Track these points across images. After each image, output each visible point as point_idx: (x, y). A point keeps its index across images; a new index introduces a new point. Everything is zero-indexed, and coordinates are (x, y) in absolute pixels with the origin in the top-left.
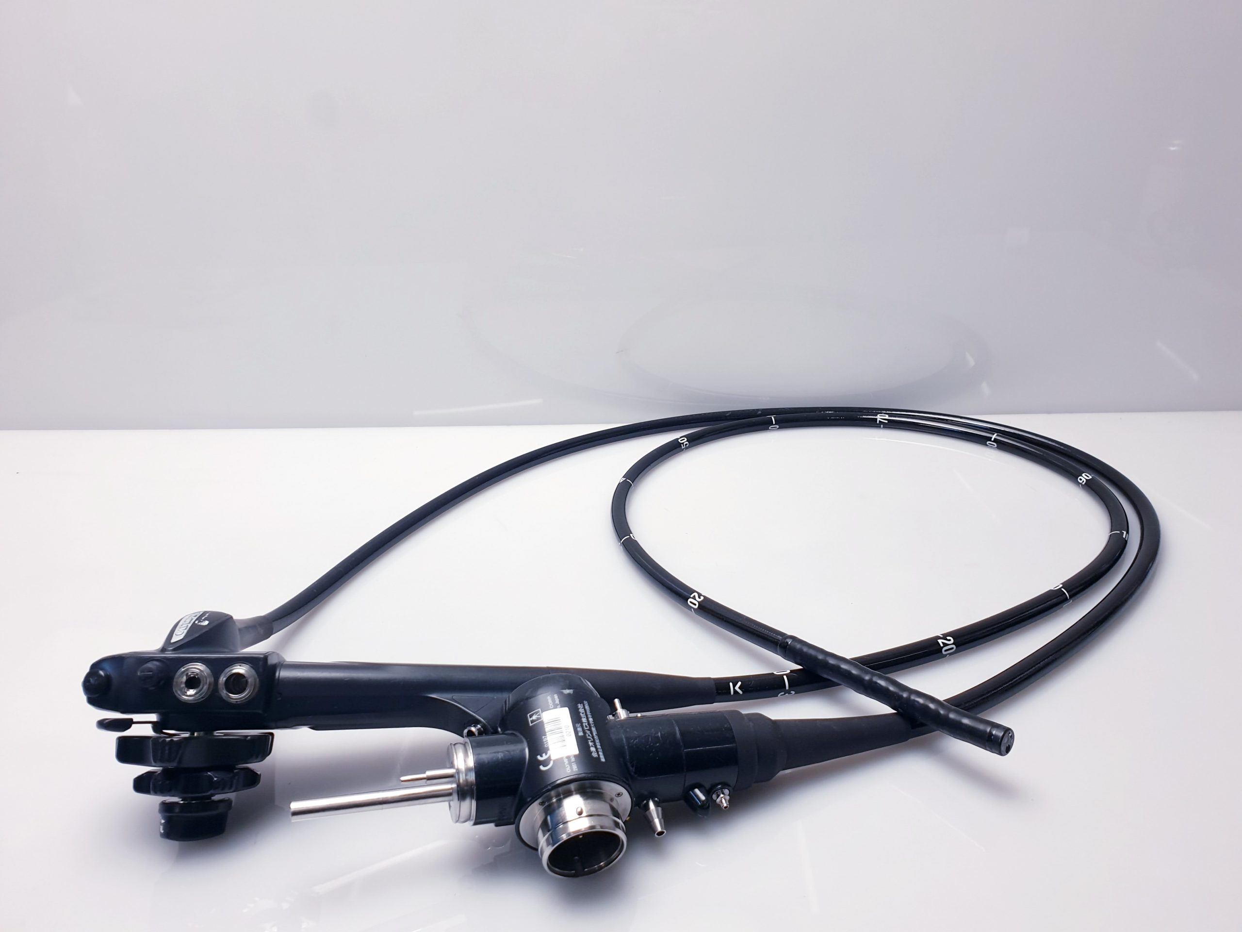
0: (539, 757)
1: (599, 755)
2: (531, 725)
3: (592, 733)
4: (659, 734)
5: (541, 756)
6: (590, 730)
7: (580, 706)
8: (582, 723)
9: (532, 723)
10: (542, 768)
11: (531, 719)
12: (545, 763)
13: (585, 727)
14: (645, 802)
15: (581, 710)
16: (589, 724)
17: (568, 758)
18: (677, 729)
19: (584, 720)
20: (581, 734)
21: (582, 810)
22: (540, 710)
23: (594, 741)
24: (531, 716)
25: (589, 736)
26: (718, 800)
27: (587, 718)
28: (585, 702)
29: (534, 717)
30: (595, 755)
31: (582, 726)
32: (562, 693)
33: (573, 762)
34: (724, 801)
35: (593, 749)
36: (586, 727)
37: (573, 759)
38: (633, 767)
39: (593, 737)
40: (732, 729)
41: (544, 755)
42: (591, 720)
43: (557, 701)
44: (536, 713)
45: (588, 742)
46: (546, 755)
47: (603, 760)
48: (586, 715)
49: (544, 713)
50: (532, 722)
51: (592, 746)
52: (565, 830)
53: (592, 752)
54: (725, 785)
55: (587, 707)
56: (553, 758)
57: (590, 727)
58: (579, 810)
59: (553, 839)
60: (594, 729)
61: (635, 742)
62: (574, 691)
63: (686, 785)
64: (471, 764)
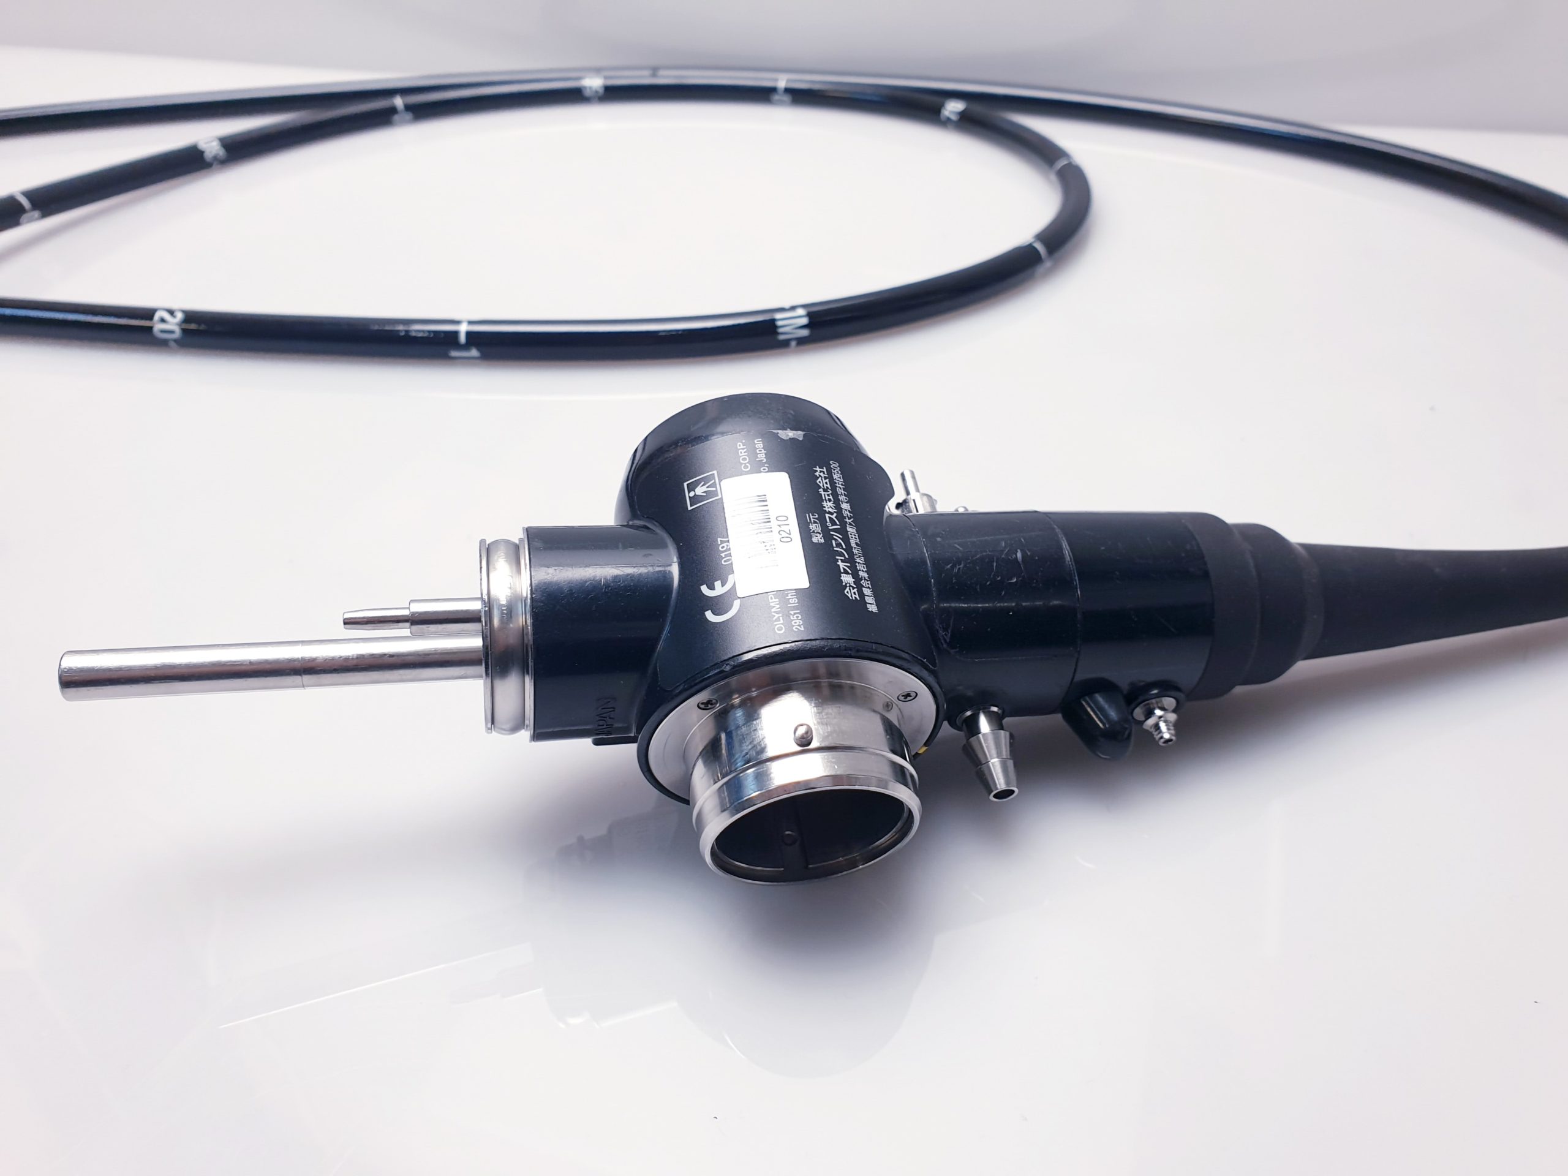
0: (704, 589)
1: (862, 595)
2: (690, 508)
3: (846, 540)
4: (1019, 555)
5: (711, 587)
6: (843, 532)
7: (818, 471)
8: (822, 512)
9: (691, 506)
10: (709, 615)
11: (692, 494)
12: (718, 605)
13: (829, 524)
14: (969, 713)
15: (823, 482)
16: (840, 515)
17: (781, 593)
18: (1065, 545)
19: (828, 506)
20: (818, 539)
21: (809, 732)
22: (715, 472)
23: (851, 560)
24: (692, 488)
25: (839, 545)
26: (1151, 722)
27: (837, 503)
28: (834, 465)
29: (700, 490)
30: (852, 594)
31: (822, 520)
32: (776, 436)
33: (794, 608)
34: (1163, 726)
35: (847, 579)
36: (833, 523)
37: (794, 601)
38: (945, 629)
39: (849, 549)
40: (1203, 557)
41: (718, 584)
42: (845, 506)
43: (762, 456)
44: (705, 480)
45: (837, 560)
46: (723, 586)
47: (873, 608)
48: (835, 494)
49: (724, 483)
50: (694, 500)
51: (846, 572)
52: (762, 778)
53: (846, 586)
54: (1167, 687)
55: (837, 476)
56: (740, 593)
57: (843, 524)
58: (802, 731)
59: (732, 792)
60: (851, 530)
61: (956, 570)
62: (804, 436)
63: (1080, 676)
64: (525, 590)
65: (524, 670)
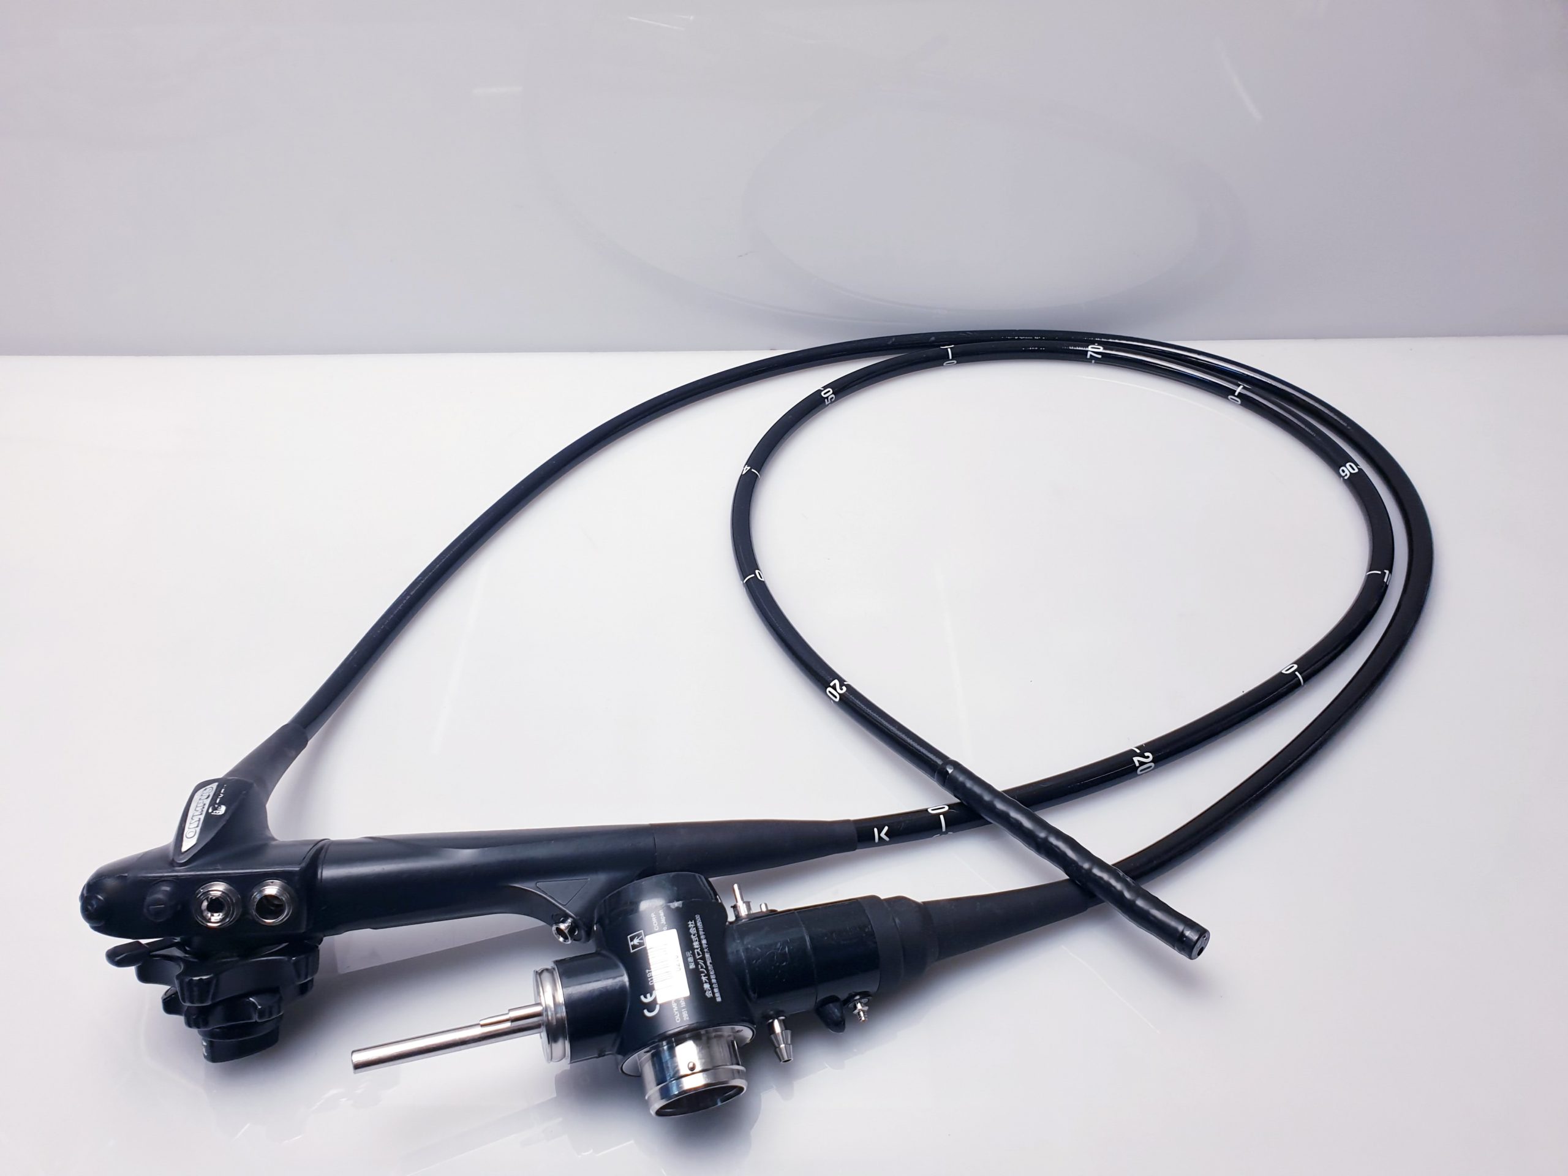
0: (642, 997)
1: (713, 993)
2: (632, 951)
3: (705, 963)
4: (787, 949)
5: (646, 997)
6: (703, 958)
7: (691, 924)
8: (692, 949)
9: (633, 949)
10: (646, 1012)
11: (632, 943)
12: (651, 1006)
13: (697, 955)
14: (771, 1021)
15: (693, 931)
16: (702, 949)
17: (677, 1001)
18: (807, 939)
19: (696, 944)
20: (692, 966)
21: (694, 1065)
22: (642, 931)
23: (708, 975)
24: (632, 939)
25: (702, 967)
26: (856, 1011)
27: (700, 941)
28: (698, 917)
29: (636, 942)
30: (709, 994)
31: (694, 954)
32: (669, 907)
33: (684, 1008)
34: (862, 1013)
35: (707, 986)
36: (699, 954)
37: (683, 1004)
38: (754, 993)
39: (707, 969)
40: (874, 934)
41: (648, 995)
42: (704, 942)
43: (663, 920)
44: (638, 936)
45: (701, 976)
46: (651, 996)
47: (719, 999)
48: (699, 936)
49: (647, 937)
50: (634, 947)
51: (706, 982)
52: (679, 1085)
53: (706, 991)
54: (864, 995)
55: (699, 924)
56: (660, 1001)
57: (703, 953)
58: (691, 1065)
59: (665, 1093)
60: (707, 956)
61: (758, 963)
62: (683, 904)
63: (818, 1000)
64: (561, 999)
65: (565, 1038)
